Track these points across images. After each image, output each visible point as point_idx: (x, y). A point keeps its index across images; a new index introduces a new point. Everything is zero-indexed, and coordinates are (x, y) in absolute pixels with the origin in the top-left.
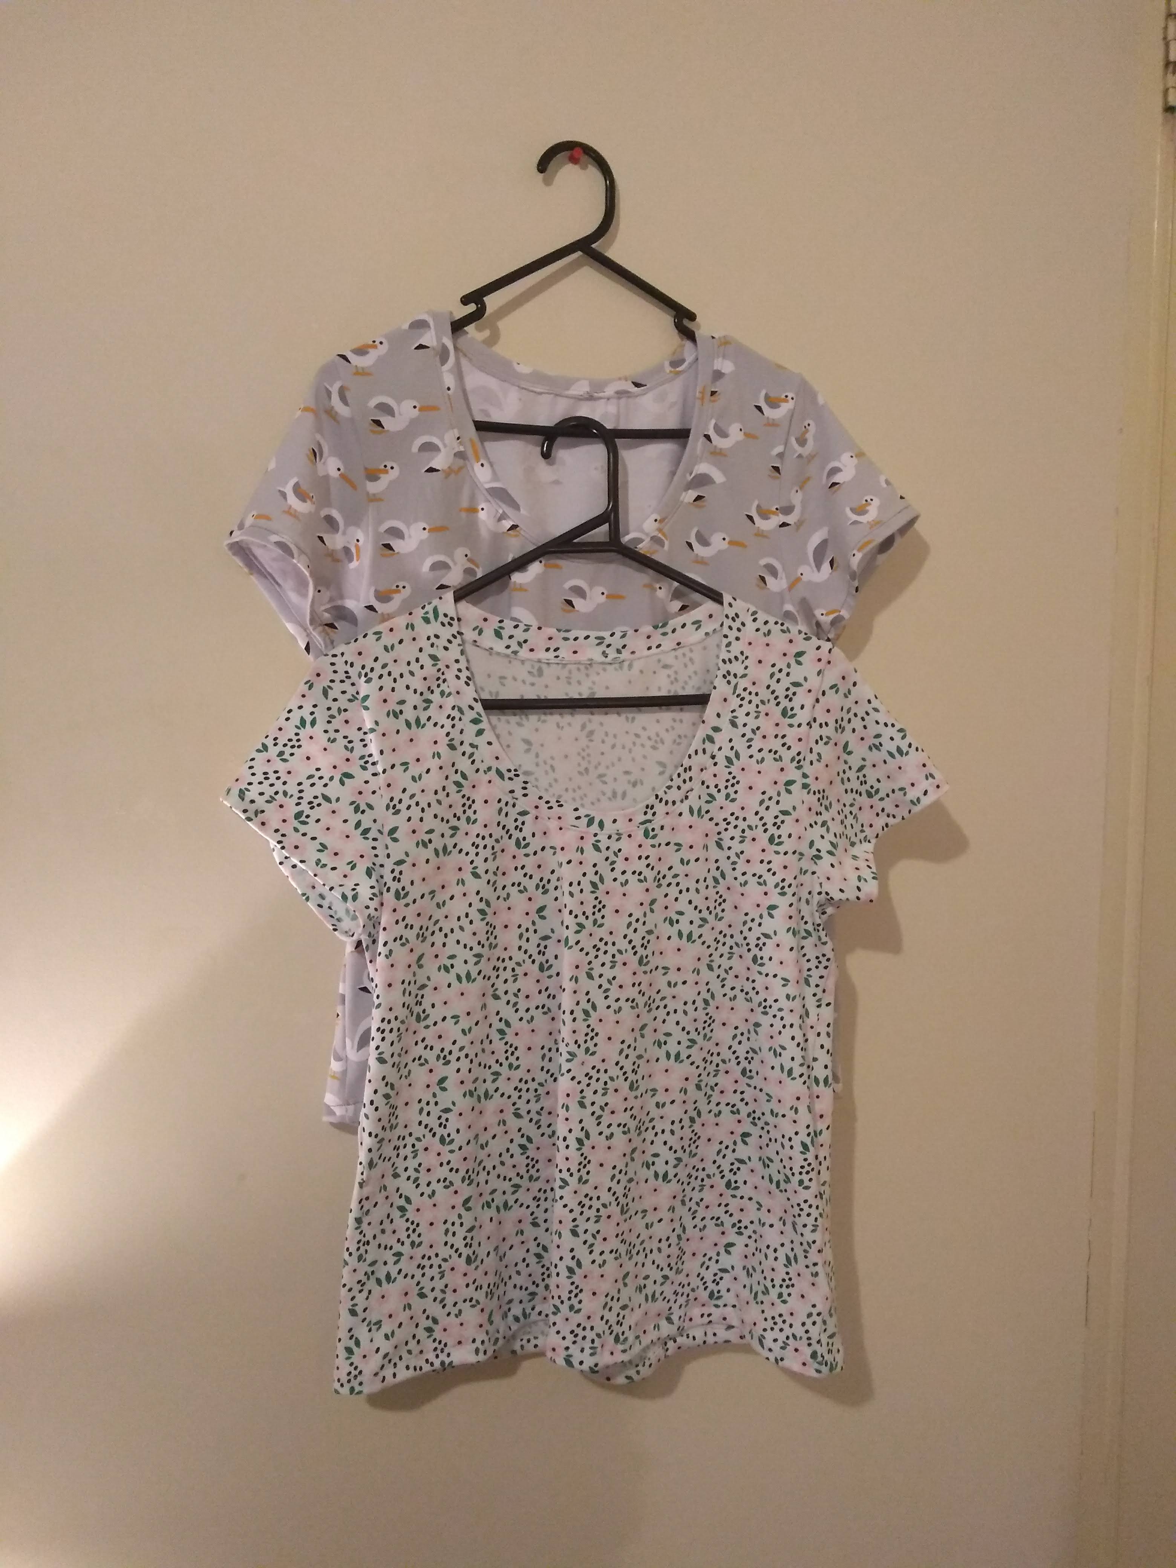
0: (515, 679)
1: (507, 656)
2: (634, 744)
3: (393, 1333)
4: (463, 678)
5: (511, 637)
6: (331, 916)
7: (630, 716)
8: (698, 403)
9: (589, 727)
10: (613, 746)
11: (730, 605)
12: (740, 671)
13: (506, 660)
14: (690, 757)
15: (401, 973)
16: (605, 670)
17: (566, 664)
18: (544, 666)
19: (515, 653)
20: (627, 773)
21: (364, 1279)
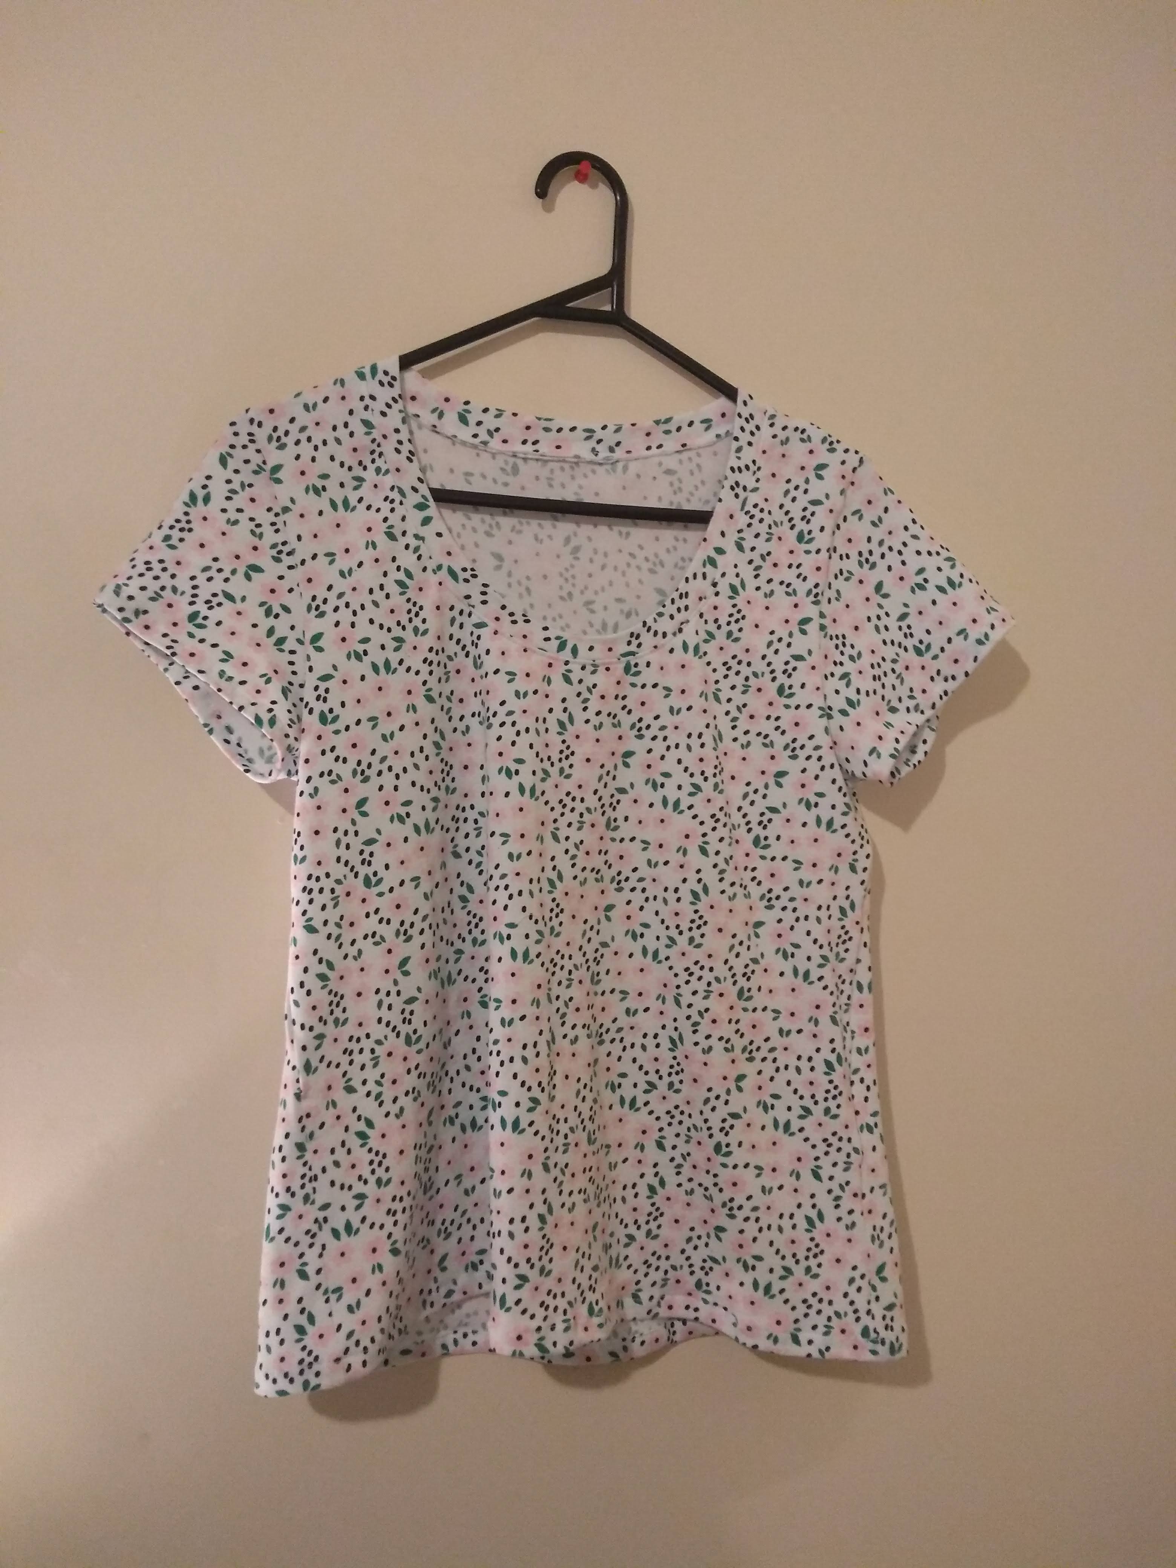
0: (484, 476)
1: (475, 447)
2: (629, 565)
3: (358, 1303)
4: (405, 453)
5: (479, 423)
6: (240, 755)
7: (624, 530)
9: (574, 543)
10: (603, 567)
11: (745, 403)
12: (751, 484)
13: (474, 452)
14: (687, 580)
15: (331, 818)
16: (594, 472)
17: (546, 461)
18: (520, 462)
19: (485, 443)
20: (619, 600)
21: (315, 1228)
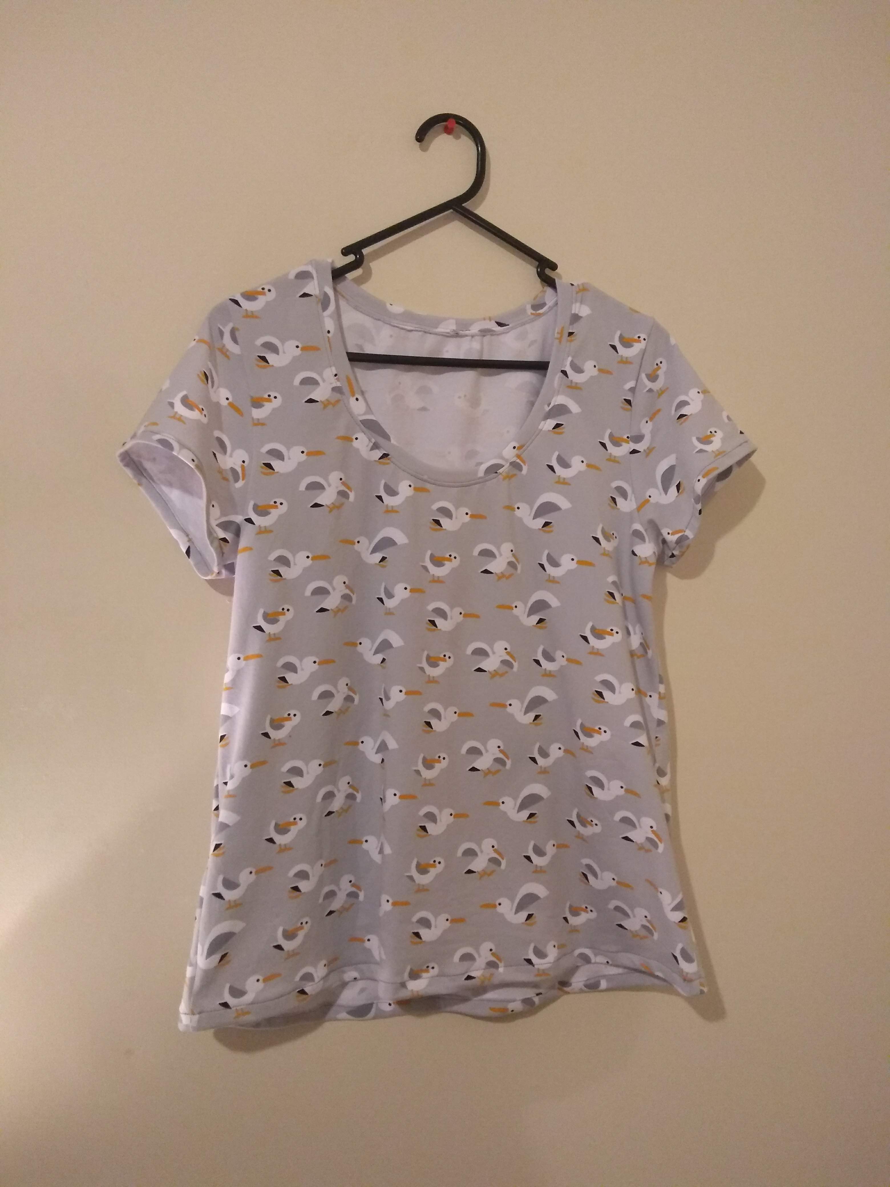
8: (557, 341)
